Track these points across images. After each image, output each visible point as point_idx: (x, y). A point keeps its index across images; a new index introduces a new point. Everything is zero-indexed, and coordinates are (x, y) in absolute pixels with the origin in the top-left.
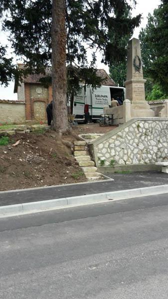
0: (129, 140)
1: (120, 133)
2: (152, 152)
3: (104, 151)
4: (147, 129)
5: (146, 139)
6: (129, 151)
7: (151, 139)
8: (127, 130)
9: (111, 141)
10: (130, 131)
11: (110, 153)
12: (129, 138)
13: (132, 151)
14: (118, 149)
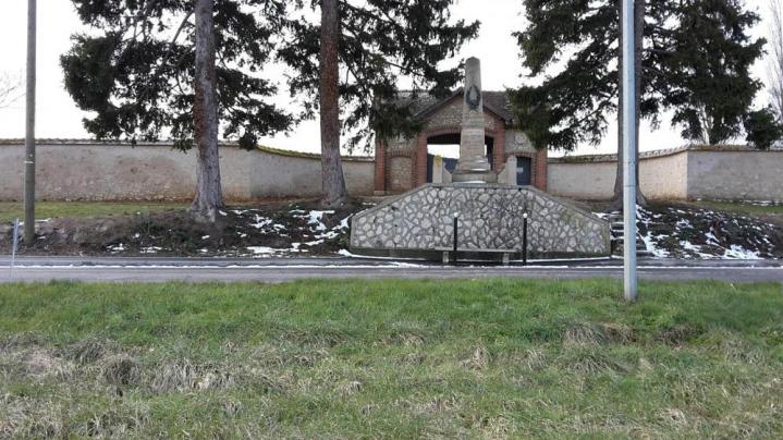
0: (409, 215)
1: (396, 205)
2: (442, 233)
3: (367, 227)
4: (441, 200)
5: (437, 215)
6: (406, 230)
7: (445, 215)
8: (408, 199)
9: (380, 214)
10: (412, 202)
11: (375, 231)
12: (410, 211)
13: (410, 231)
14: (389, 226)
